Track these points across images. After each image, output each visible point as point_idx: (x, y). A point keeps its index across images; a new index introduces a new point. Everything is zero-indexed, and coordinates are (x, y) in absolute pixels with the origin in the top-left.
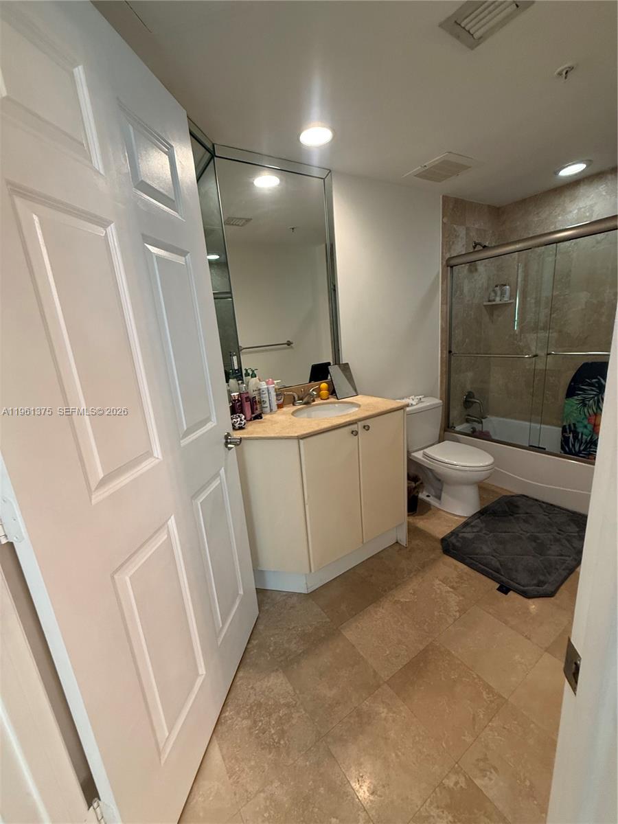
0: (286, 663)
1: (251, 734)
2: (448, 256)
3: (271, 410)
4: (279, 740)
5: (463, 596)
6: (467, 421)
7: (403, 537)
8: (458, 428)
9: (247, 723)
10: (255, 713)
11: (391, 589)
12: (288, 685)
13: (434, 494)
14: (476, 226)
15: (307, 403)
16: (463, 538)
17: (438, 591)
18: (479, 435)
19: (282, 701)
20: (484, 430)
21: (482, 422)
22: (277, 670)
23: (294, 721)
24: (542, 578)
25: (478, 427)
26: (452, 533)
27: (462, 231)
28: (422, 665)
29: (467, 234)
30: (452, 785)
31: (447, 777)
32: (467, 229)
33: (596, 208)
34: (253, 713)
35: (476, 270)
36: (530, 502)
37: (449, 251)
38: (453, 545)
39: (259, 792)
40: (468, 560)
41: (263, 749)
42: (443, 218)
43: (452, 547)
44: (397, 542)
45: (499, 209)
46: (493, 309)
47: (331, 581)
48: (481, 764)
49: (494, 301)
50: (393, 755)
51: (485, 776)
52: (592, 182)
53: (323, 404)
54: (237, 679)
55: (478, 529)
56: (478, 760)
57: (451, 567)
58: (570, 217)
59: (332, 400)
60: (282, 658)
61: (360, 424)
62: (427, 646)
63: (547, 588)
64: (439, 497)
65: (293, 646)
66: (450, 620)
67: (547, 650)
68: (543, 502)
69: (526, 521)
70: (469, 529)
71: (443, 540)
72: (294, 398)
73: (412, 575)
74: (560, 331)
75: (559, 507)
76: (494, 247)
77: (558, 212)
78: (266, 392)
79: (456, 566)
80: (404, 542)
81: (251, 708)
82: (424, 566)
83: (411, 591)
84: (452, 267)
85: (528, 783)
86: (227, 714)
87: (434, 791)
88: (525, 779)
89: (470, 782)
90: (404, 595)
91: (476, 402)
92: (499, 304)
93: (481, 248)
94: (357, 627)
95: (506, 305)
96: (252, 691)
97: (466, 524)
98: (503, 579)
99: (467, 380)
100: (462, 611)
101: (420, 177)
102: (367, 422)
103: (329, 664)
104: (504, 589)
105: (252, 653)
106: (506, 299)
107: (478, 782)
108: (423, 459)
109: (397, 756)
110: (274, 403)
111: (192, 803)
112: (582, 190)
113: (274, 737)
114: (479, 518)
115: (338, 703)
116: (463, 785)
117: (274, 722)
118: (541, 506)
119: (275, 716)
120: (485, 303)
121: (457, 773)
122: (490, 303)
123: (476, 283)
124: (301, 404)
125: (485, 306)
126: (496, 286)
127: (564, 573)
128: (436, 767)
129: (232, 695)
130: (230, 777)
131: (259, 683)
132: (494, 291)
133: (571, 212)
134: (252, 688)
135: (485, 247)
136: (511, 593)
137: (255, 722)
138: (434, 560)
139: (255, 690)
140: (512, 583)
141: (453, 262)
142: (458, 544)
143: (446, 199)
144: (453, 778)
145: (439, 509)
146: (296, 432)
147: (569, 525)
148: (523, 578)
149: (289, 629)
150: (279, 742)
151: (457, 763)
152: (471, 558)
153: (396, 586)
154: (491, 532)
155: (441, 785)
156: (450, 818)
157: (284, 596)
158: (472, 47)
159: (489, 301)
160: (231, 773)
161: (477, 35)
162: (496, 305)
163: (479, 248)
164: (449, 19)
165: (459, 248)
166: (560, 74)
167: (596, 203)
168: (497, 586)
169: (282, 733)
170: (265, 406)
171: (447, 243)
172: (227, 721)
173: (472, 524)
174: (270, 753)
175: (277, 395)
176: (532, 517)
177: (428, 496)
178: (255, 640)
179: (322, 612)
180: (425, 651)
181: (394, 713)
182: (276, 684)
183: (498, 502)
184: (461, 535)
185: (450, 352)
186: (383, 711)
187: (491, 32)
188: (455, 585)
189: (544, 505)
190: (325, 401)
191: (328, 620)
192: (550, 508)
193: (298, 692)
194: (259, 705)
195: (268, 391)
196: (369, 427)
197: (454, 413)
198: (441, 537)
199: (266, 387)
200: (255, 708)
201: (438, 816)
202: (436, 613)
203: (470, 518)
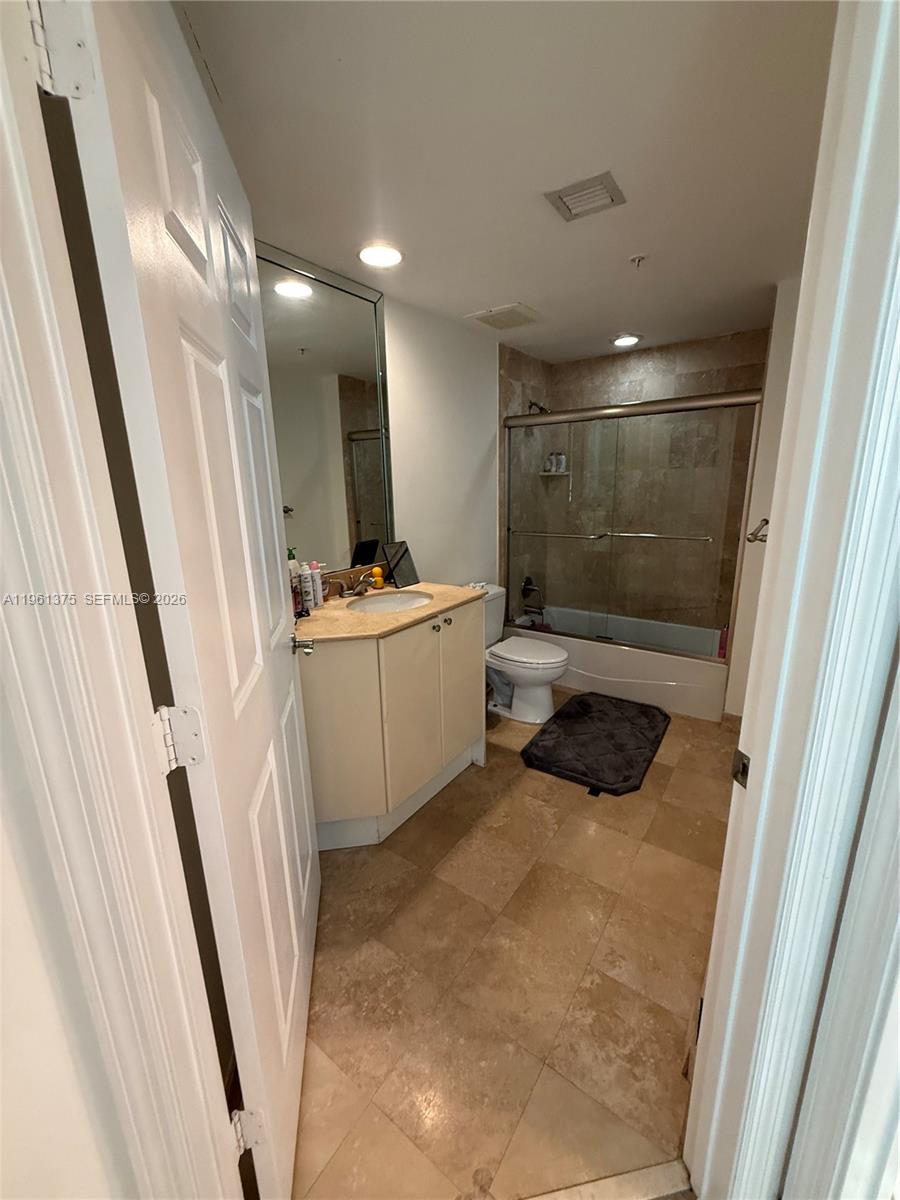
0: (376, 928)
1: (358, 1018)
2: (505, 416)
3: (316, 604)
4: (397, 1012)
5: (557, 807)
6: (526, 613)
7: (479, 755)
8: (518, 622)
9: (347, 1009)
10: (355, 996)
11: (479, 816)
12: (388, 950)
13: (501, 702)
14: (532, 383)
15: (359, 594)
16: (543, 746)
17: (531, 807)
18: (541, 627)
19: (386, 971)
20: (545, 622)
21: (542, 614)
22: (368, 940)
23: (408, 986)
24: (627, 773)
25: (537, 619)
26: (532, 743)
27: (517, 387)
28: (533, 885)
29: (523, 392)
30: (588, 985)
31: (583, 979)
32: (523, 385)
33: (646, 384)
34: (351, 996)
35: (532, 434)
36: (600, 699)
37: (507, 409)
38: (535, 756)
39: (390, 1071)
40: (554, 770)
41: (378, 1029)
42: (500, 368)
43: (534, 758)
44: (472, 764)
45: (551, 366)
46: (548, 480)
47: (403, 824)
48: (610, 958)
49: (550, 471)
50: (527, 980)
51: (615, 967)
52: (640, 357)
53: (379, 594)
54: (317, 966)
55: (556, 735)
56: (606, 955)
57: (538, 781)
58: (622, 389)
59: (389, 589)
60: (371, 924)
61: (441, 617)
62: (534, 866)
63: (632, 782)
64: (509, 706)
65: (380, 907)
66: (551, 834)
67: (643, 840)
68: (613, 698)
69: (601, 720)
70: (547, 736)
71: (524, 753)
72: (342, 587)
73: (498, 797)
74: (590, 506)
75: (628, 702)
76: (553, 413)
77: (611, 381)
78: (309, 579)
79: (542, 777)
80: (481, 762)
81: (348, 991)
82: (509, 785)
83: (503, 814)
84: (509, 428)
85: (651, 959)
86: (317, 1008)
87: (574, 997)
88: (648, 955)
89: (603, 976)
90: (497, 818)
91: (534, 590)
92: (555, 476)
93: (539, 411)
94: (452, 865)
95: (561, 476)
96: (341, 973)
97: (543, 732)
98: (594, 781)
99: (525, 563)
100: (560, 822)
101: (484, 322)
102: (449, 615)
103: (431, 914)
104: (595, 791)
105: (327, 930)
106: (562, 470)
107: (610, 974)
108: (491, 660)
109: (531, 979)
110: (320, 595)
111: (307, 1117)
112: (633, 363)
113: (389, 1010)
114: (555, 722)
115: (454, 951)
116: (598, 981)
117: (382, 996)
118: (612, 703)
119: (381, 990)
120: (541, 473)
121: (591, 973)
122: (546, 474)
123: (532, 449)
124: (351, 595)
125: (542, 477)
126: (552, 454)
127: (645, 764)
128: (571, 975)
129: (317, 984)
130: (346, 1073)
131: (348, 962)
132: (549, 459)
133: (623, 383)
134: (341, 969)
135: (541, 409)
136: (602, 794)
137: (359, 1005)
138: (519, 776)
139: (346, 970)
140: (600, 784)
141: (511, 423)
142: (540, 754)
143: (502, 347)
144: (589, 979)
145: (510, 719)
146: (373, 630)
147: (640, 717)
148: (609, 776)
149: (368, 890)
150: (396, 1014)
151: (589, 964)
152: (557, 767)
153: (485, 812)
154: (569, 736)
155: (579, 990)
156: (594, 1013)
157: (349, 853)
158: (568, 220)
159: (545, 471)
160: (345, 1068)
161: (574, 212)
162: (551, 476)
163: (535, 410)
164: (555, 192)
165: (516, 408)
166: (633, 260)
167: (645, 379)
168: (588, 789)
169: (397, 1004)
170: (309, 598)
171: (505, 401)
172: (320, 1016)
173: (550, 730)
174: (389, 1029)
175: (323, 583)
176: (605, 714)
177: (495, 706)
178: (324, 915)
179: (405, 860)
180: (533, 872)
181: (517, 940)
182: (371, 956)
183: (569, 703)
184: (540, 744)
185: (509, 529)
186: (505, 942)
187: (587, 213)
188: (547, 797)
189: (614, 701)
190: (381, 591)
191: (415, 867)
192: (619, 703)
193: (402, 954)
194: (357, 984)
195: (312, 577)
196: (451, 620)
197: (513, 604)
198: (520, 750)
199: (310, 572)
200: (353, 989)
201: (584, 1016)
202: (535, 831)
203: (545, 724)
